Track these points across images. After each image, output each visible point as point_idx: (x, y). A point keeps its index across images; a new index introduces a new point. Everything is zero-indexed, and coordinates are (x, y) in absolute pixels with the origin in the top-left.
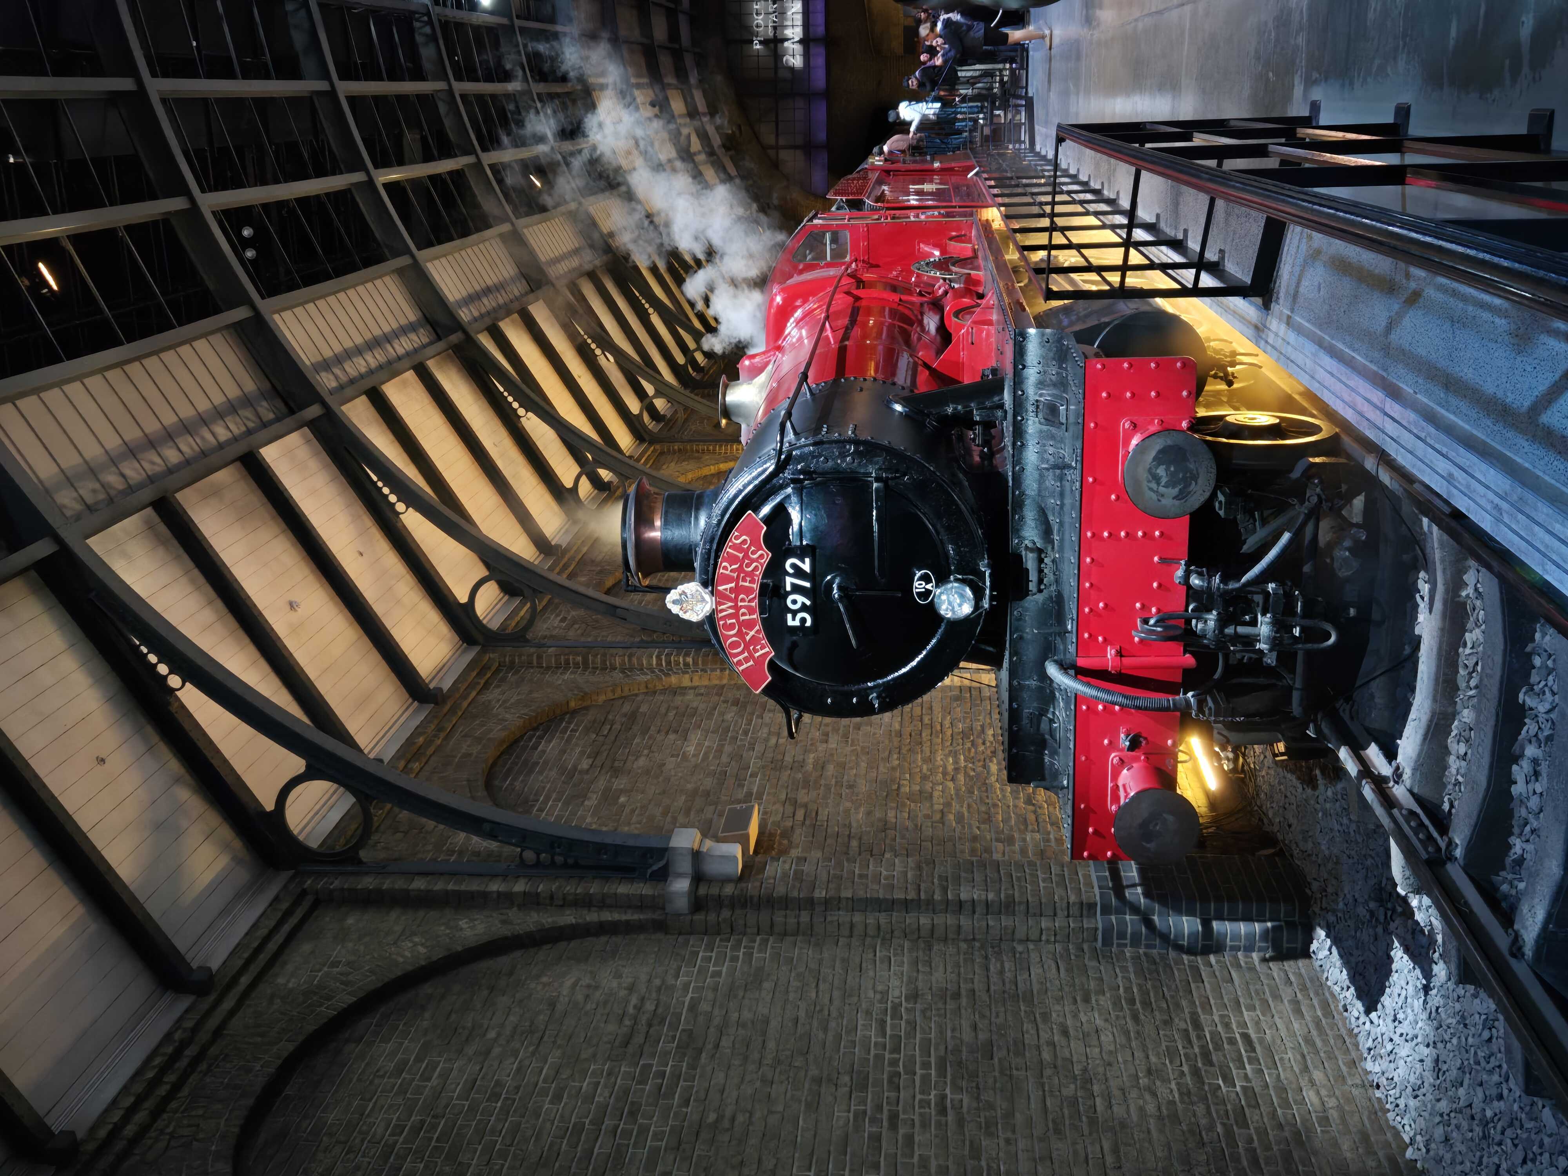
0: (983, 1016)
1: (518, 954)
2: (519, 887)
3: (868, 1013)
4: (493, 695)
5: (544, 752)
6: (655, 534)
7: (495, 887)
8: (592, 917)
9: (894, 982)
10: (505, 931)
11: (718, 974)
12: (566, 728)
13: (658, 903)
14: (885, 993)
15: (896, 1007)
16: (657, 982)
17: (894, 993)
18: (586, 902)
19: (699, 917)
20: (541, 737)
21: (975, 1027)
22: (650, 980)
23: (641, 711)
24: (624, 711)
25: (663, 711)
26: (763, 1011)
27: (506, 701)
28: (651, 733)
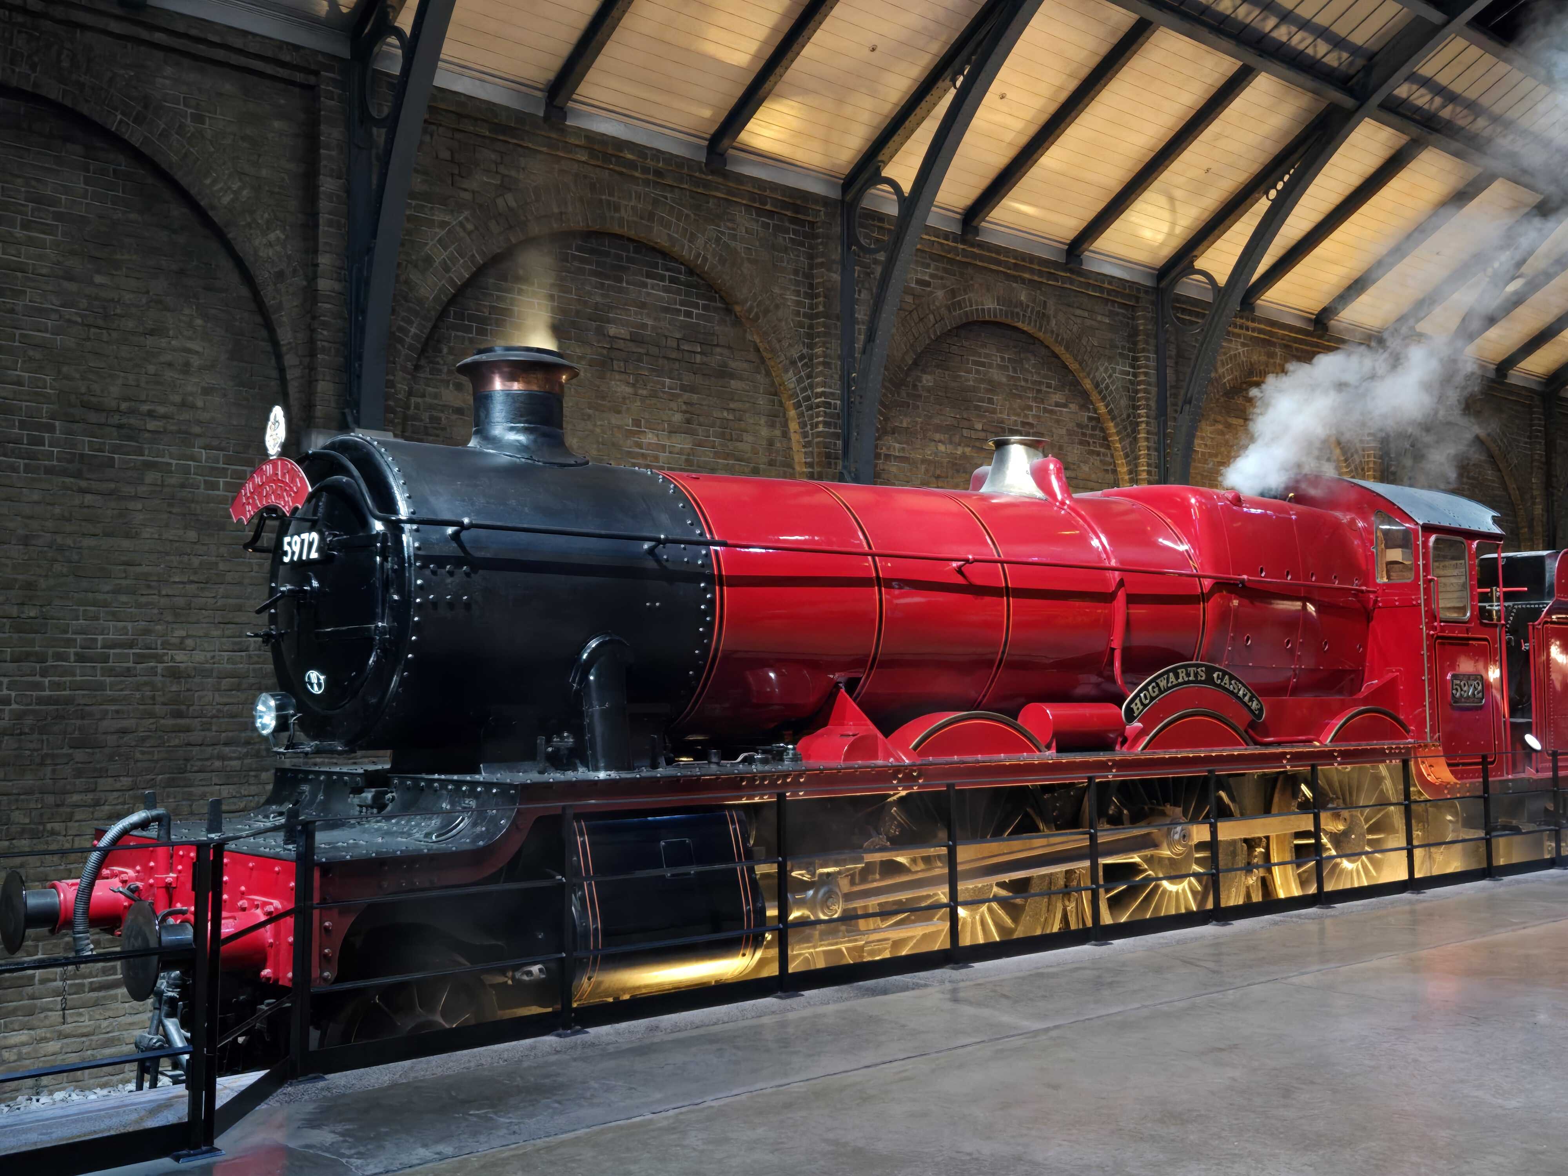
0: (144, 739)
1: (244, 292)
2: (324, 285)
3: (147, 632)
4: (744, 222)
5: (645, 285)
7: (325, 260)
8: (290, 360)
10: (263, 275)
11: (214, 486)
12: (697, 306)
14: (181, 646)
15: (159, 659)
16: (196, 429)
17: (180, 656)
18: (311, 351)
20: (672, 280)
21: (124, 732)
22: (199, 422)
23: (732, 382)
24: (733, 364)
25: (732, 405)
26: (147, 532)
27: (734, 237)
28: (686, 396)
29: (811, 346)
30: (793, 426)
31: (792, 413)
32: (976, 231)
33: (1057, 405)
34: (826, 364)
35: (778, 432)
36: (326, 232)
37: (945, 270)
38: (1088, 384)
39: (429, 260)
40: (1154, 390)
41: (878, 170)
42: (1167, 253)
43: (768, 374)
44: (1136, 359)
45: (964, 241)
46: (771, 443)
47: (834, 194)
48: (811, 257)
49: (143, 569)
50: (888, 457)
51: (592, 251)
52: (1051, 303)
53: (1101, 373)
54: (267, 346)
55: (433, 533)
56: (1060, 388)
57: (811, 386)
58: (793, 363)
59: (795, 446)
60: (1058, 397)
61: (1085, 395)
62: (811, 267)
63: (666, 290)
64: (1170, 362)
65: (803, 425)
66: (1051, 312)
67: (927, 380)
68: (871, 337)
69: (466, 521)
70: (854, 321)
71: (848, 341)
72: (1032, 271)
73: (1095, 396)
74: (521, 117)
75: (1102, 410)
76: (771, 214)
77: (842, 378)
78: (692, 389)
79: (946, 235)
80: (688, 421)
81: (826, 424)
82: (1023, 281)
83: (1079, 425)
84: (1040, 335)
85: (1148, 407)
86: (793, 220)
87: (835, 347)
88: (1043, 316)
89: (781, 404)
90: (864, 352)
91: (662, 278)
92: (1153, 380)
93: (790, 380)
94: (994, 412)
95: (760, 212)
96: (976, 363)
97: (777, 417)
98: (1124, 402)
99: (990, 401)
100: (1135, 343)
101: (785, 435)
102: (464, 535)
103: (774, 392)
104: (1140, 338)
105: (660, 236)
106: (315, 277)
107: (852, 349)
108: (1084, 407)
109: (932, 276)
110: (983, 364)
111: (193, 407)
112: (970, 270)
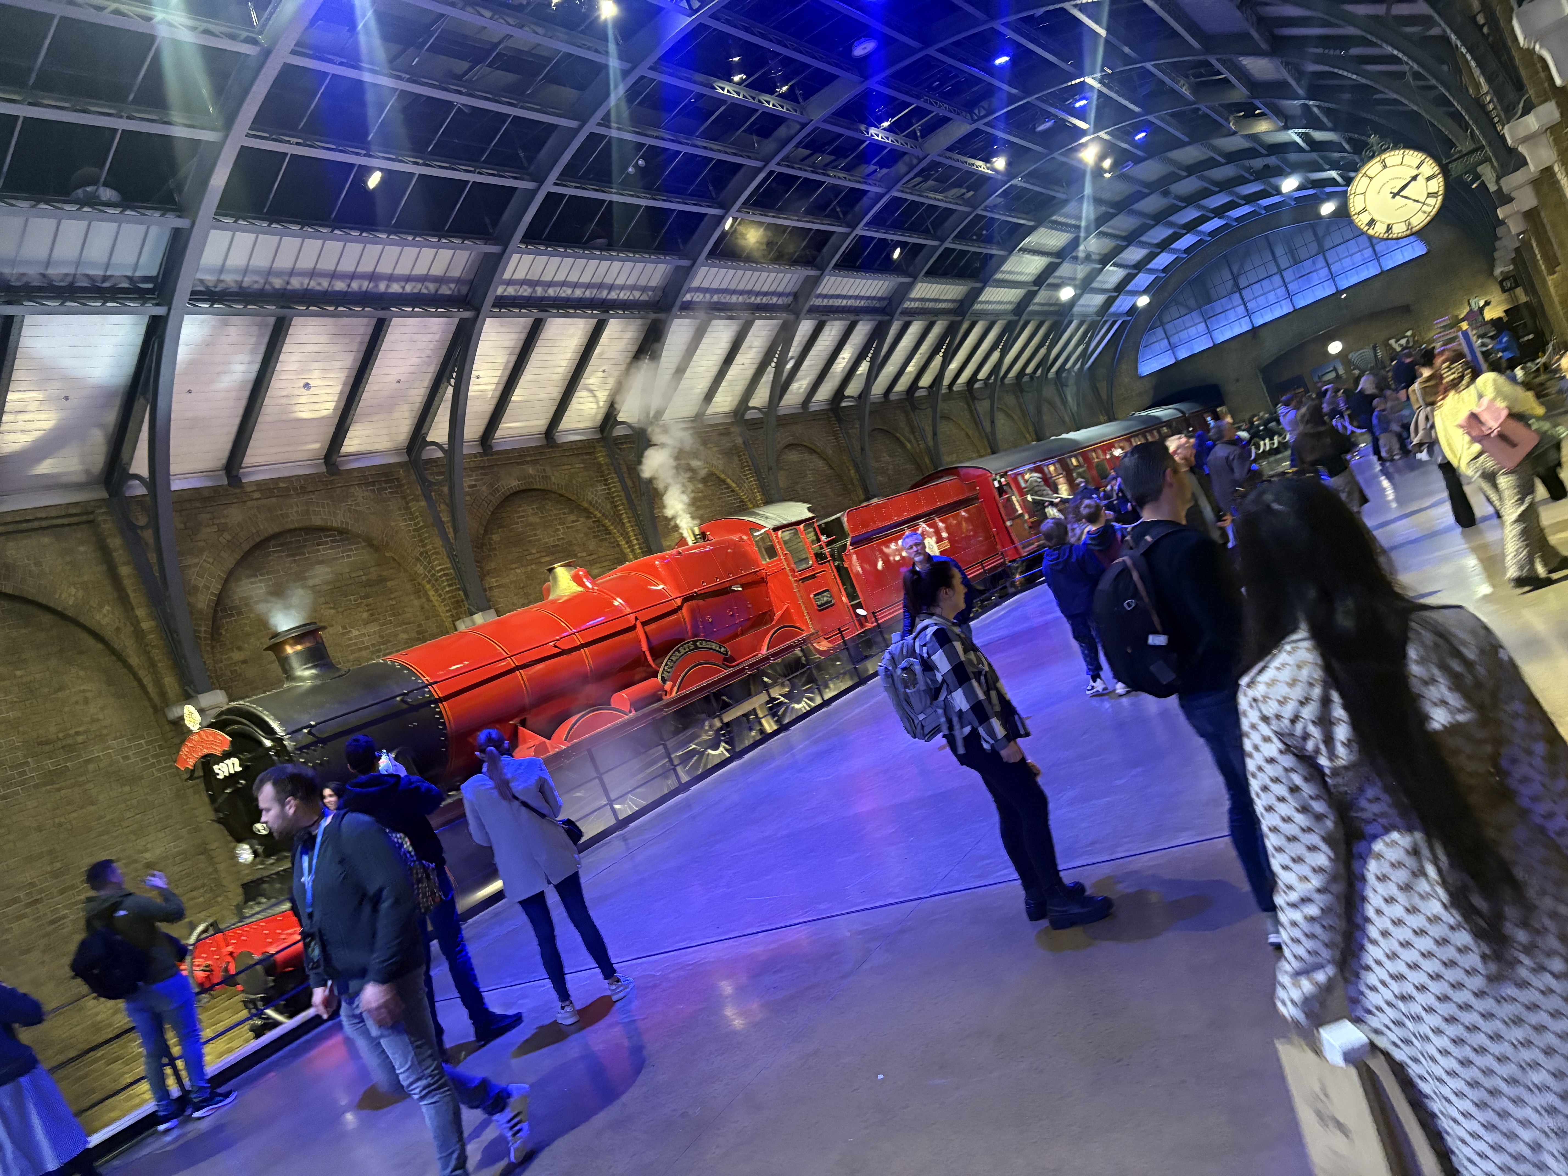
1: (100, 646)
2: (146, 625)
4: (360, 494)
5: (319, 551)
6: (289, 650)
7: (141, 612)
8: (142, 673)
9: (158, 852)
10: (108, 634)
11: (127, 758)
12: (351, 550)
13: (167, 703)
14: (146, 851)
15: (136, 861)
16: (105, 732)
17: (147, 855)
18: (152, 664)
19: (167, 728)
20: (332, 541)
22: (105, 727)
23: (388, 583)
24: (384, 573)
25: (392, 596)
26: (101, 797)
27: (357, 505)
28: (365, 601)
29: (424, 546)
30: (431, 593)
31: (428, 586)
32: (491, 447)
33: (573, 522)
34: (437, 553)
35: (424, 600)
36: (134, 597)
37: (482, 474)
38: (585, 505)
39: (196, 588)
40: (622, 494)
41: (424, 438)
42: (600, 418)
43: (406, 571)
44: (606, 480)
45: (486, 455)
46: (422, 608)
47: (405, 458)
48: (404, 498)
49: (108, 818)
50: (491, 588)
51: (282, 545)
52: (548, 469)
53: (590, 496)
54: (125, 671)
55: (299, 736)
56: (571, 512)
57: (433, 568)
58: (418, 559)
59: (436, 603)
60: (572, 517)
61: (586, 510)
62: (407, 503)
63: (331, 548)
64: (626, 475)
65: (436, 591)
66: (549, 473)
67: (496, 538)
68: (456, 530)
69: (313, 723)
70: (443, 523)
71: (444, 536)
72: (530, 455)
73: (592, 509)
74: (214, 489)
75: (599, 515)
76: (373, 483)
77: (449, 557)
78: (367, 596)
79: (475, 455)
80: (372, 615)
81: (450, 585)
82: (527, 462)
83: (589, 528)
84: (549, 488)
85: (623, 504)
86: (387, 482)
87: (438, 542)
88: (546, 478)
89: (419, 584)
90: (456, 539)
91: (326, 543)
92: (620, 488)
93: (420, 569)
94: (540, 540)
95: (367, 484)
96: (519, 517)
97: (419, 592)
98: (609, 506)
99: (535, 535)
100: (602, 472)
101: (429, 600)
102: (314, 730)
103: (413, 578)
104: (605, 467)
105: (317, 521)
106: (138, 622)
107: (448, 538)
108: (588, 518)
109: (476, 480)
110: (523, 517)
111: (98, 720)
112: (496, 469)
